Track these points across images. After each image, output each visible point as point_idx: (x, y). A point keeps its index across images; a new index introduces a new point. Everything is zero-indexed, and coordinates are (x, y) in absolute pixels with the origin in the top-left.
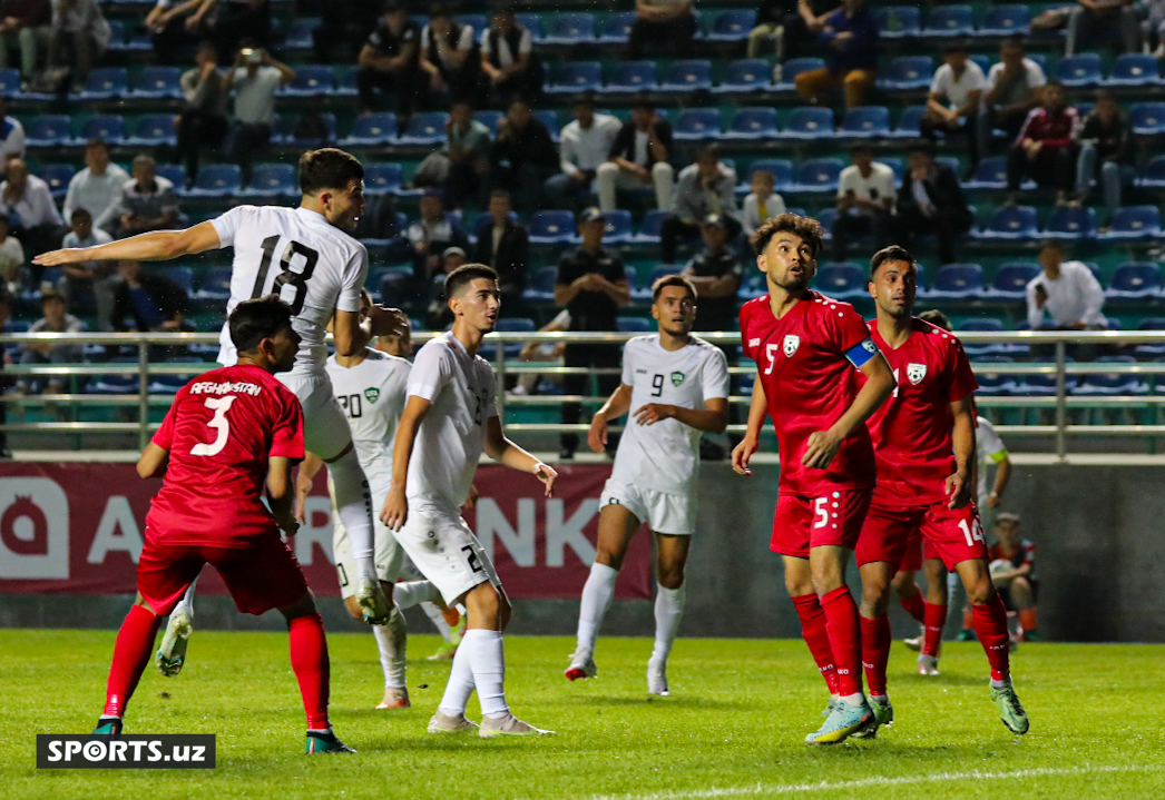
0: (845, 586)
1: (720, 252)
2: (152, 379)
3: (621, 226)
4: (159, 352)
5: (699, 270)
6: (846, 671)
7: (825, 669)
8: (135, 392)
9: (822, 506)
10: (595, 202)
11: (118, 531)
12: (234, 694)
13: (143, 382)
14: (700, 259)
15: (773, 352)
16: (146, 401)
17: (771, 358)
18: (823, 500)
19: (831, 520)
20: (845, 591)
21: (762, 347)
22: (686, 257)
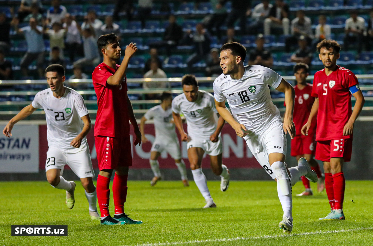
0: (342, 172)
1: (304, 49)
3: (271, 40)
5: (298, 56)
6: (337, 201)
7: (330, 201)
9: (337, 143)
10: (263, 32)
12: (141, 203)
14: (298, 51)
15: (326, 87)
17: (326, 90)
18: (338, 141)
19: (340, 149)
20: (341, 174)
21: (322, 86)
22: (293, 51)
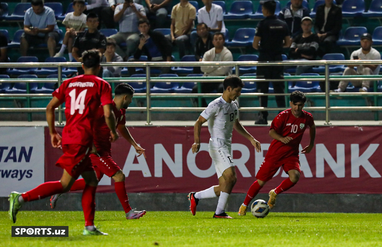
2: (153, 84)
4: (156, 71)
8: (144, 91)
11: (136, 161)
13: (148, 86)
16: (150, 96)
